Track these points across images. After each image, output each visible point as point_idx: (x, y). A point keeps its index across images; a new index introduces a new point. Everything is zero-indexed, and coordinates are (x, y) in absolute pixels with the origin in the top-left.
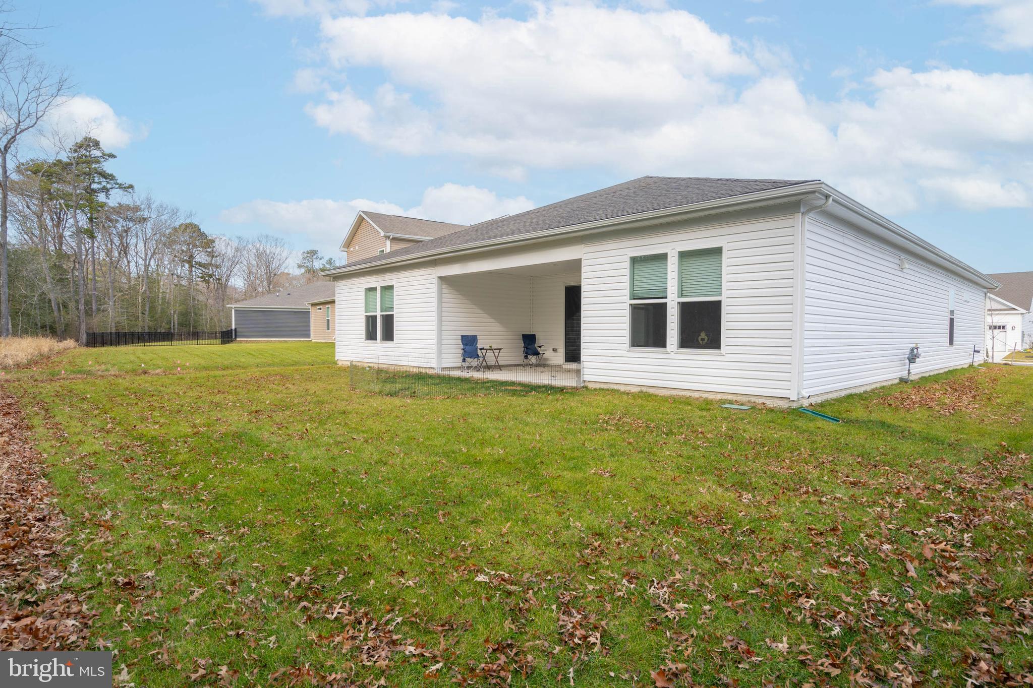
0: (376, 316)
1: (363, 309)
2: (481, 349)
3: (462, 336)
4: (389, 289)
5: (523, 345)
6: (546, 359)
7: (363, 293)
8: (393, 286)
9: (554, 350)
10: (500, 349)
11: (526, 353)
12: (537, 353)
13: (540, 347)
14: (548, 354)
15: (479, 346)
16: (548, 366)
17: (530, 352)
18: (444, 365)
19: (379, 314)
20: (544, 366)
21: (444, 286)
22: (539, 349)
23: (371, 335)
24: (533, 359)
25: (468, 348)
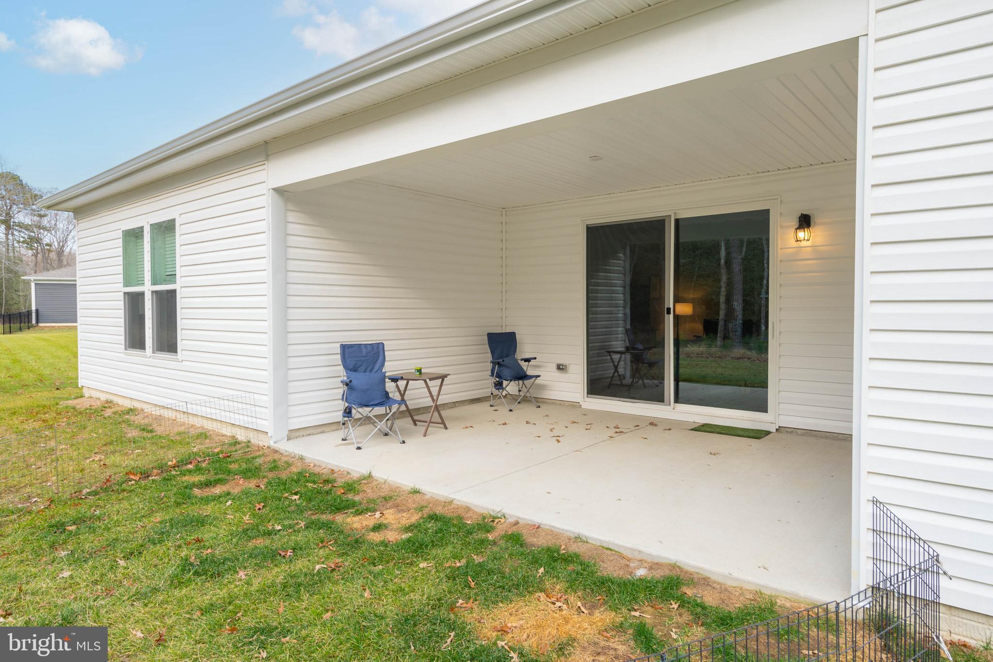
0: (142, 294)
1: (120, 278)
2: (394, 380)
3: (345, 348)
4: (166, 228)
5: (489, 357)
6: (542, 387)
7: (120, 242)
8: (174, 220)
9: (561, 368)
10: (443, 377)
11: (499, 376)
12: (522, 376)
13: (527, 360)
14: (547, 375)
15: (391, 367)
16: (545, 401)
17: (506, 372)
18: (297, 423)
19: (147, 288)
20: (540, 403)
21: (292, 217)
22: (524, 364)
23: (135, 341)
24: (512, 387)
25: (360, 379)
